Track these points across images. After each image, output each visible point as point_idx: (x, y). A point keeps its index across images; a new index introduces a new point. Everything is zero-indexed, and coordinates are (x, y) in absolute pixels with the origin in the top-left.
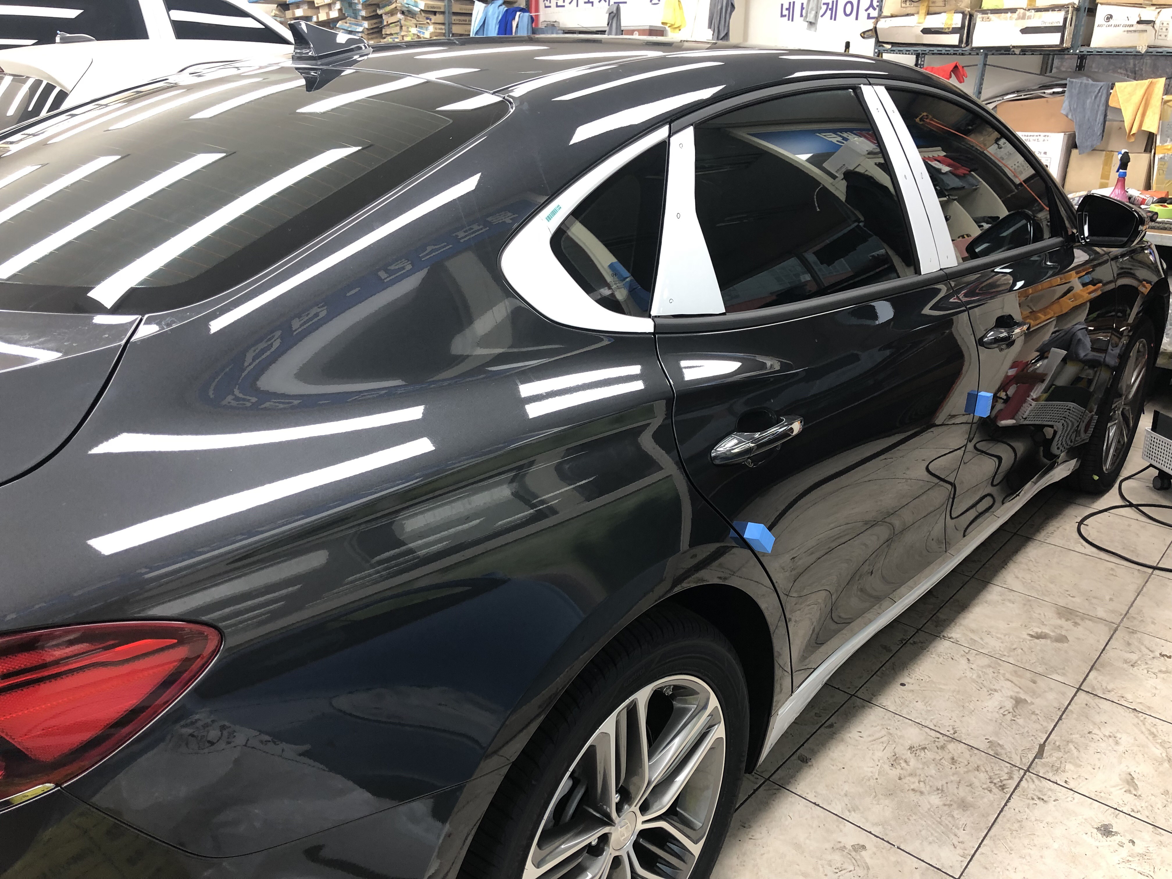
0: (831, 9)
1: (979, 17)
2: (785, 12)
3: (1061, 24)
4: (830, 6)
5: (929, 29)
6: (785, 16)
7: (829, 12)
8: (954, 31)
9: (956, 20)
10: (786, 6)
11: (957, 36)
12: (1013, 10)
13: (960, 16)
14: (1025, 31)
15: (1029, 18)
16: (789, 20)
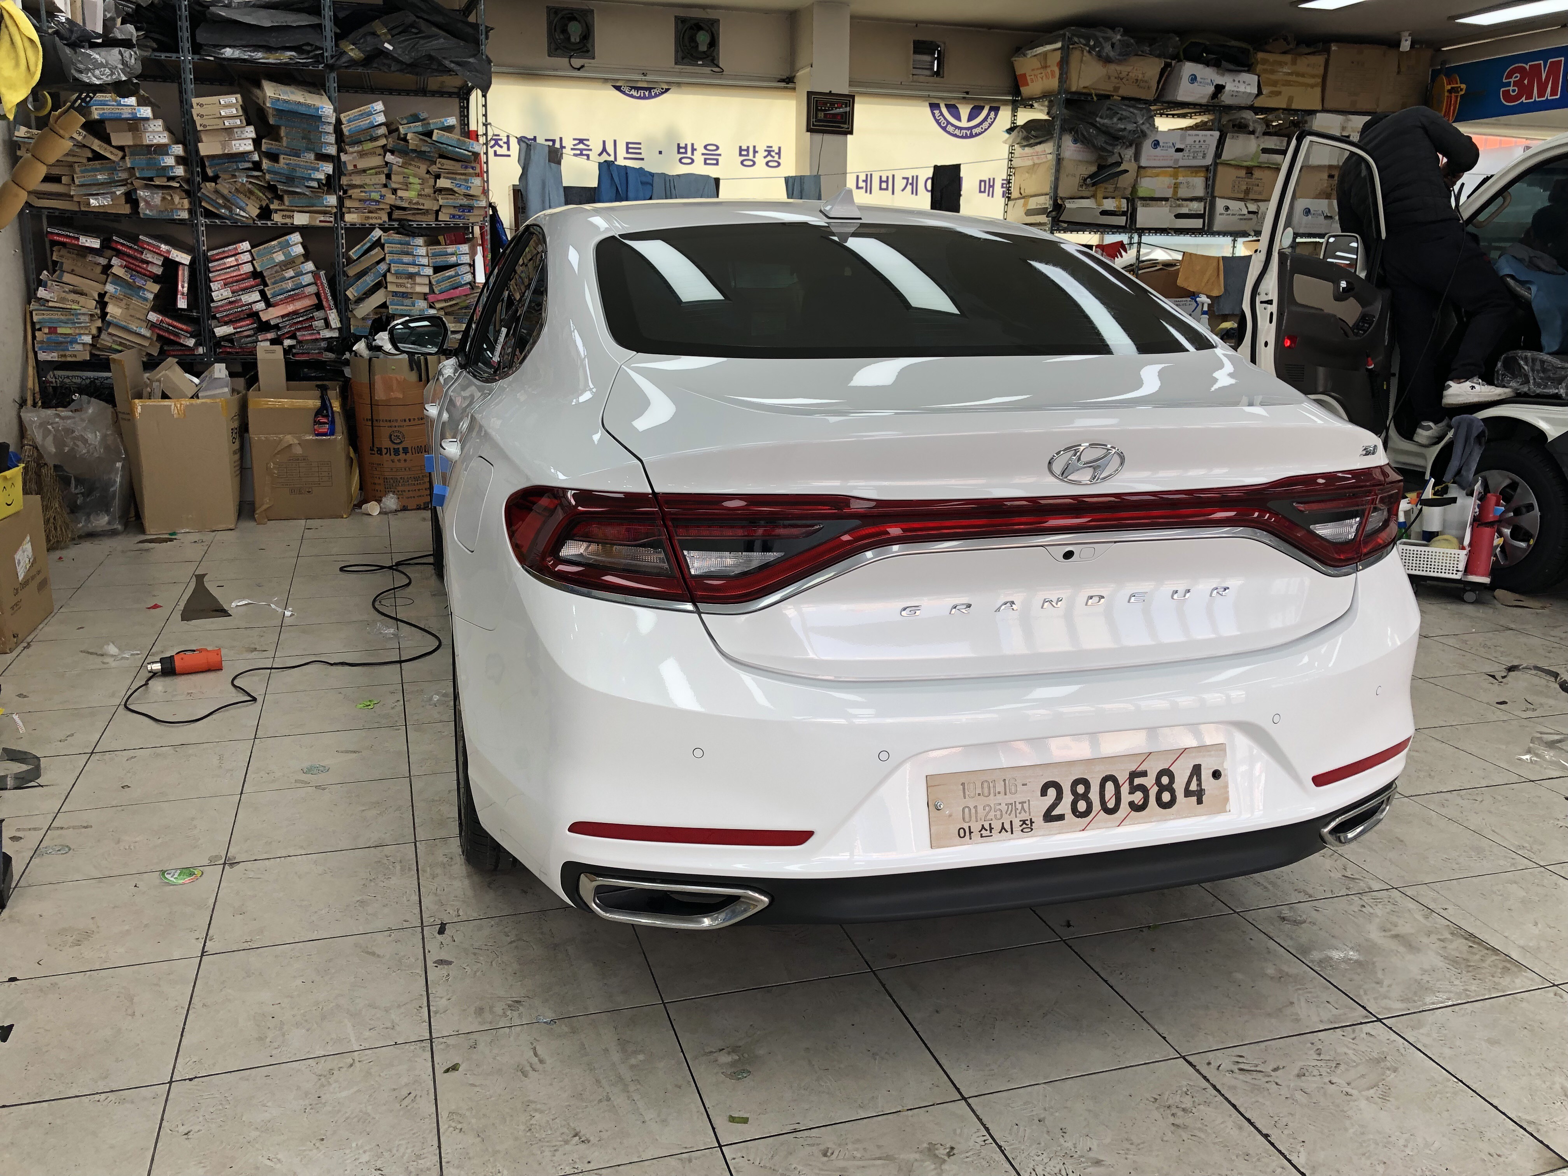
0: (912, 184)
1: (1139, 203)
2: (861, 184)
3: (1202, 212)
4: (910, 181)
5: (1107, 211)
6: (862, 188)
7: (909, 187)
8: (1124, 214)
9: (1124, 205)
10: (862, 177)
11: (1125, 218)
12: (1166, 199)
13: (1125, 201)
14: (1178, 216)
15: (1179, 206)
16: (866, 192)
